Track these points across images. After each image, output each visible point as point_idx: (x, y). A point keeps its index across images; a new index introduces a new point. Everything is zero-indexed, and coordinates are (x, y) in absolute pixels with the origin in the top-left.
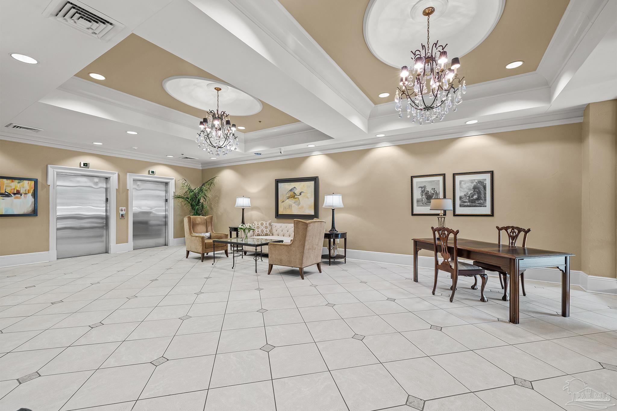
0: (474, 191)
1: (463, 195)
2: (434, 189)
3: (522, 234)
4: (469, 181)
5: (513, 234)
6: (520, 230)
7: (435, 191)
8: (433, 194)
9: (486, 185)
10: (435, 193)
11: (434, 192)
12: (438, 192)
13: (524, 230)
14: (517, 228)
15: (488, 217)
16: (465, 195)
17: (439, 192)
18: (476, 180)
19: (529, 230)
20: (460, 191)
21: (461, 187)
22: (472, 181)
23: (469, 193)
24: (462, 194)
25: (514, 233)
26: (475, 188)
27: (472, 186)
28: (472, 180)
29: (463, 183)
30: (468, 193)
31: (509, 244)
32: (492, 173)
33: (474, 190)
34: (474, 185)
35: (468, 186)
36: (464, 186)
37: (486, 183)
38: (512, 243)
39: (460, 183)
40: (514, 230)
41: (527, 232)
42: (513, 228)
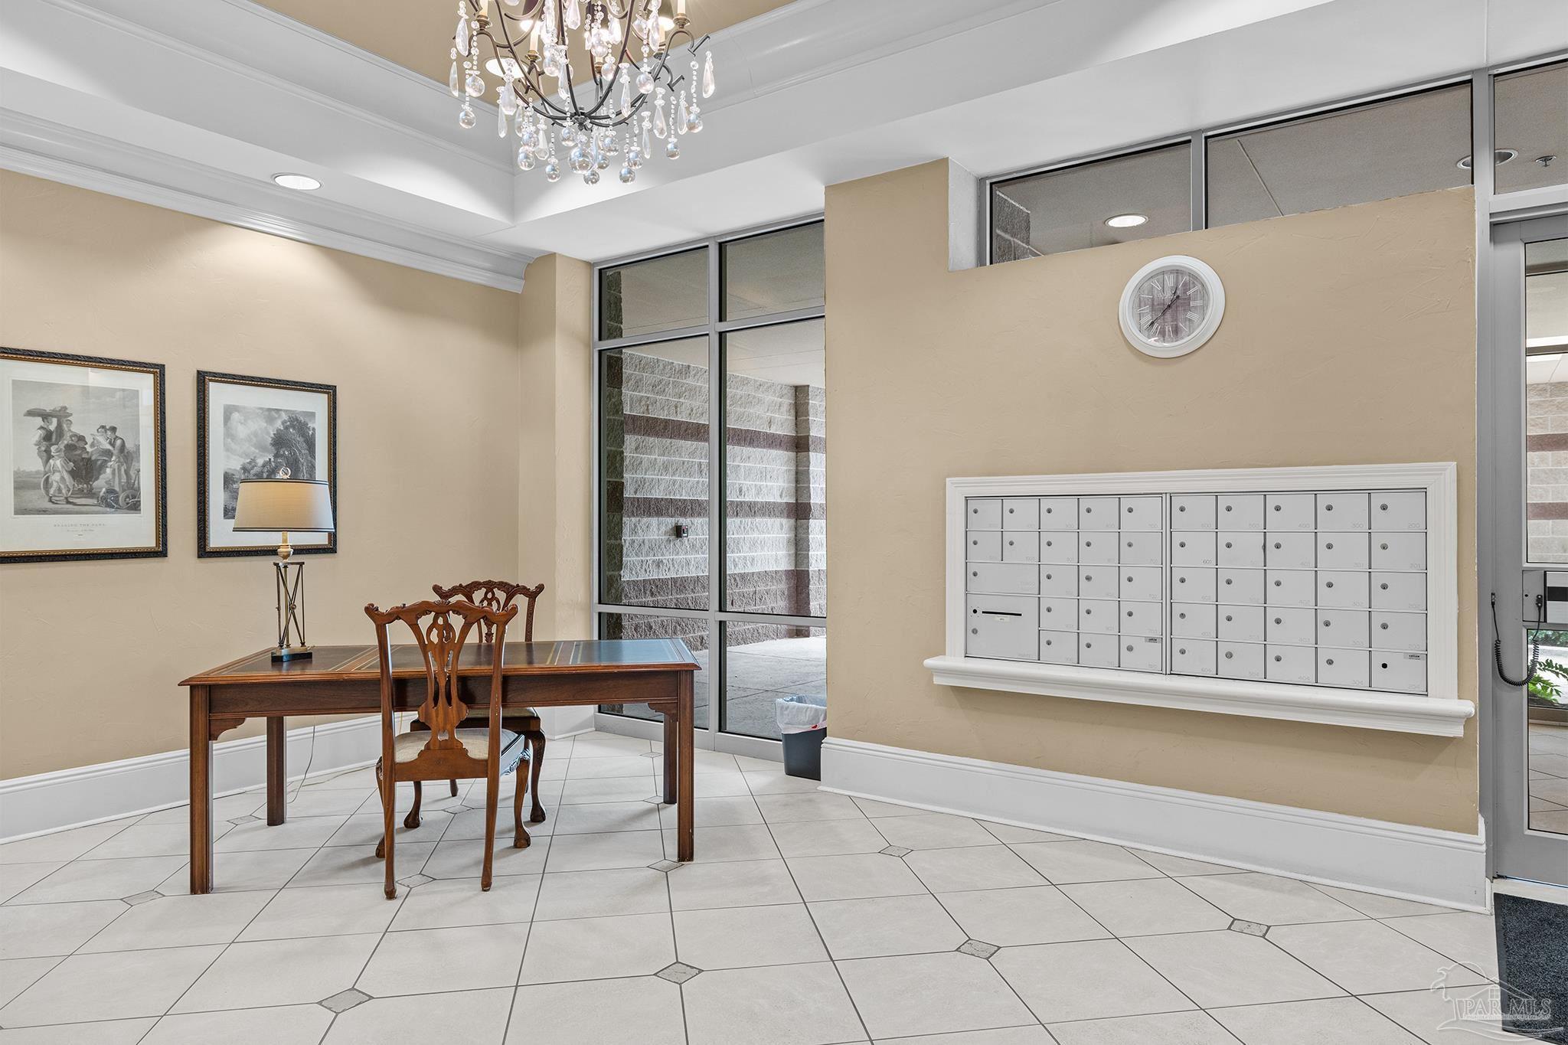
0: (276, 456)
1: (238, 467)
2: (114, 429)
3: (521, 601)
4: (258, 411)
5: (490, 604)
6: (512, 591)
7: (119, 442)
8: (109, 453)
9: (314, 434)
10: (115, 452)
11: (113, 445)
12: (129, 445)
13: (524, 591)
14: (502, 586)
15: (314, 556)
16: (245, 469)
17: (138, 447)
18: (283, 414)
19: (541, 588)
20: (228, 449)
21: (229, 434)
22: (270, 414)
23: (260, 462)
24: (236, 465)
25: (494, 603)
26: (279, 441)
27: (268, 433)
28: (269, 410)
29: (236, 416)
30: (253, 460)
31: (481, 640)
32: (330, 391)
33: (278, 450)
34: (278, 430)
35: (255, 434)
36: (241, 431)
37: (314, 429)
38: (489, 635)
39: (227, 418)
40: (493, 594)
41: (532, 595)
42: (490, 586)
